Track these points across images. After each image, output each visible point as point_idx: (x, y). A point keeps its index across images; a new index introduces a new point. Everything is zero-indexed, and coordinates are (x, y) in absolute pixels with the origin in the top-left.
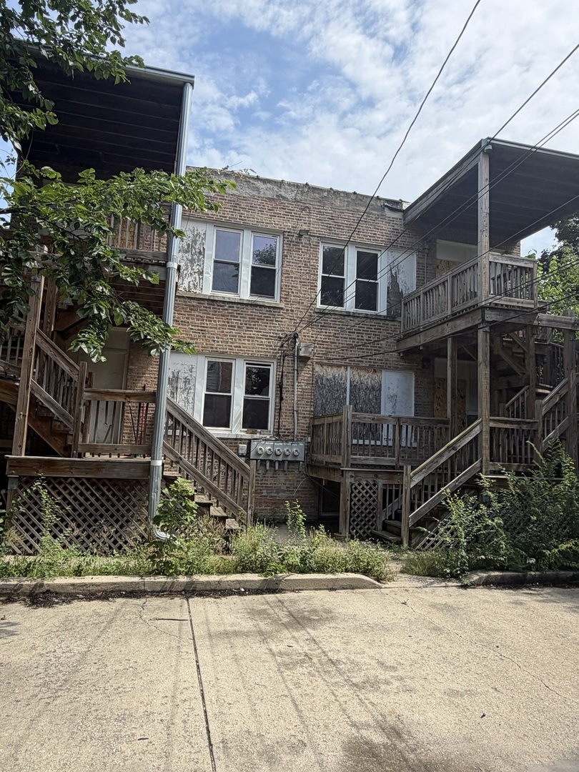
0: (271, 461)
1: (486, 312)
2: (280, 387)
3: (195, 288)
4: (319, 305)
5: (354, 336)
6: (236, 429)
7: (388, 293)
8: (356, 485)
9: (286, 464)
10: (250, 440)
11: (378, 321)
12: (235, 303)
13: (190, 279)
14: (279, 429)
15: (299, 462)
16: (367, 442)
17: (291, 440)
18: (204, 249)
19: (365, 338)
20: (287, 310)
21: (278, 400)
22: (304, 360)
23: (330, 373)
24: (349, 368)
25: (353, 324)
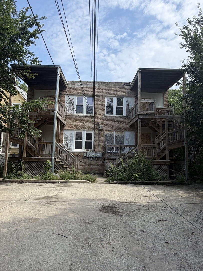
0: (93, 158)
1: (139, 116)
2: (95, 138)
3: (72, 113)
4: (105, 115)
5: (116, 122)
6: (84, 149)
7: (126, 109)
8: (108, 163)
9: (97, 158)
10: (87, 152)
11: (123, 118)
12: (82, 116)
13: (70, 111)
14: (95, 149)
15: (100, 158)
16: (111, 152)
17: (98, 152)
18: (74, 103)
19: (119, 123)
20: (96, 117)
21: (94, 141)
22: (101, 130)
23: (109, 133)
24: (115, 132)
25: (115, 119)
